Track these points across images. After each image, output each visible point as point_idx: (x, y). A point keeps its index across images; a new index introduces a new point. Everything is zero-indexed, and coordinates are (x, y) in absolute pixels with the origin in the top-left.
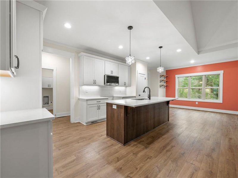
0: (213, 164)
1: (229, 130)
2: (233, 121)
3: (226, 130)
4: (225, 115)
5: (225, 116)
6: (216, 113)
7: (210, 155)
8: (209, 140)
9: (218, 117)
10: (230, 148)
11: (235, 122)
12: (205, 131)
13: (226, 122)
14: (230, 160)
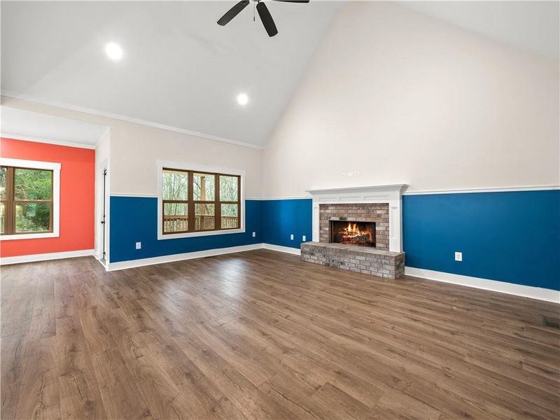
0: (85, 382)
1: (86, 292)
2: (85, 272)
3: (80, 295)
4: (67, 263)
5: (66, 265)
6: (46, 263)
7: (71, 366)
8: (54, 334)
9: (54, 270)
10: (101, 328)
11: (89, 271)
12: (36, 316)
13: (74, 277)
14: (109, 350)
